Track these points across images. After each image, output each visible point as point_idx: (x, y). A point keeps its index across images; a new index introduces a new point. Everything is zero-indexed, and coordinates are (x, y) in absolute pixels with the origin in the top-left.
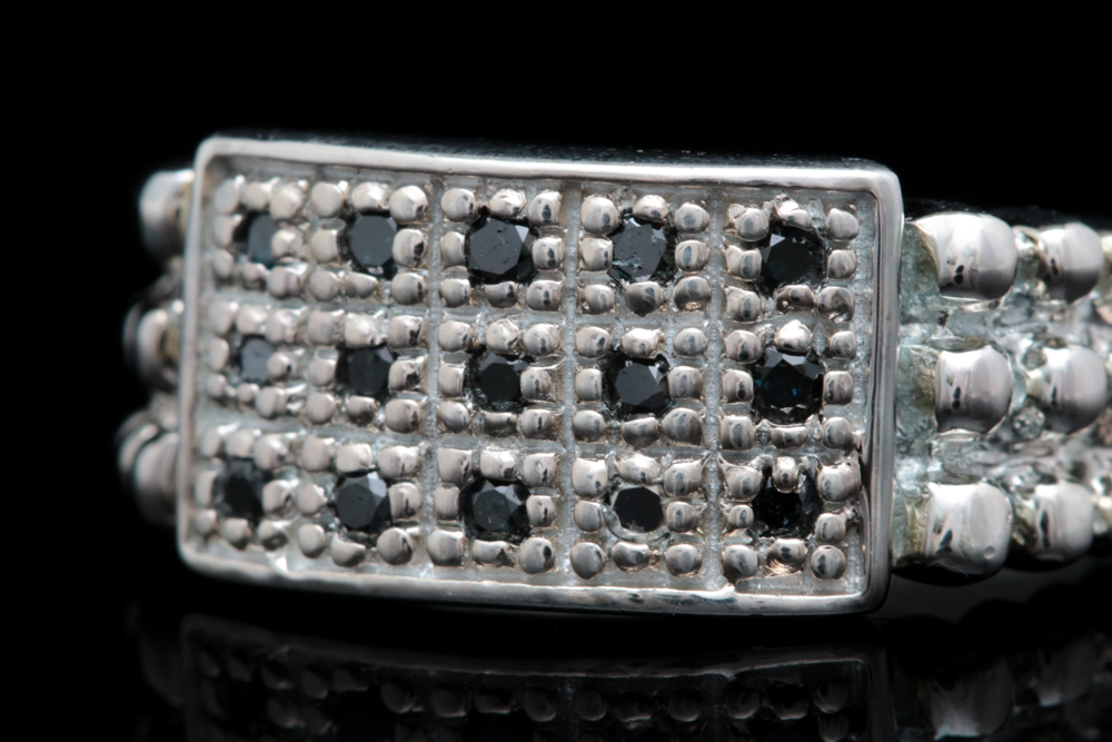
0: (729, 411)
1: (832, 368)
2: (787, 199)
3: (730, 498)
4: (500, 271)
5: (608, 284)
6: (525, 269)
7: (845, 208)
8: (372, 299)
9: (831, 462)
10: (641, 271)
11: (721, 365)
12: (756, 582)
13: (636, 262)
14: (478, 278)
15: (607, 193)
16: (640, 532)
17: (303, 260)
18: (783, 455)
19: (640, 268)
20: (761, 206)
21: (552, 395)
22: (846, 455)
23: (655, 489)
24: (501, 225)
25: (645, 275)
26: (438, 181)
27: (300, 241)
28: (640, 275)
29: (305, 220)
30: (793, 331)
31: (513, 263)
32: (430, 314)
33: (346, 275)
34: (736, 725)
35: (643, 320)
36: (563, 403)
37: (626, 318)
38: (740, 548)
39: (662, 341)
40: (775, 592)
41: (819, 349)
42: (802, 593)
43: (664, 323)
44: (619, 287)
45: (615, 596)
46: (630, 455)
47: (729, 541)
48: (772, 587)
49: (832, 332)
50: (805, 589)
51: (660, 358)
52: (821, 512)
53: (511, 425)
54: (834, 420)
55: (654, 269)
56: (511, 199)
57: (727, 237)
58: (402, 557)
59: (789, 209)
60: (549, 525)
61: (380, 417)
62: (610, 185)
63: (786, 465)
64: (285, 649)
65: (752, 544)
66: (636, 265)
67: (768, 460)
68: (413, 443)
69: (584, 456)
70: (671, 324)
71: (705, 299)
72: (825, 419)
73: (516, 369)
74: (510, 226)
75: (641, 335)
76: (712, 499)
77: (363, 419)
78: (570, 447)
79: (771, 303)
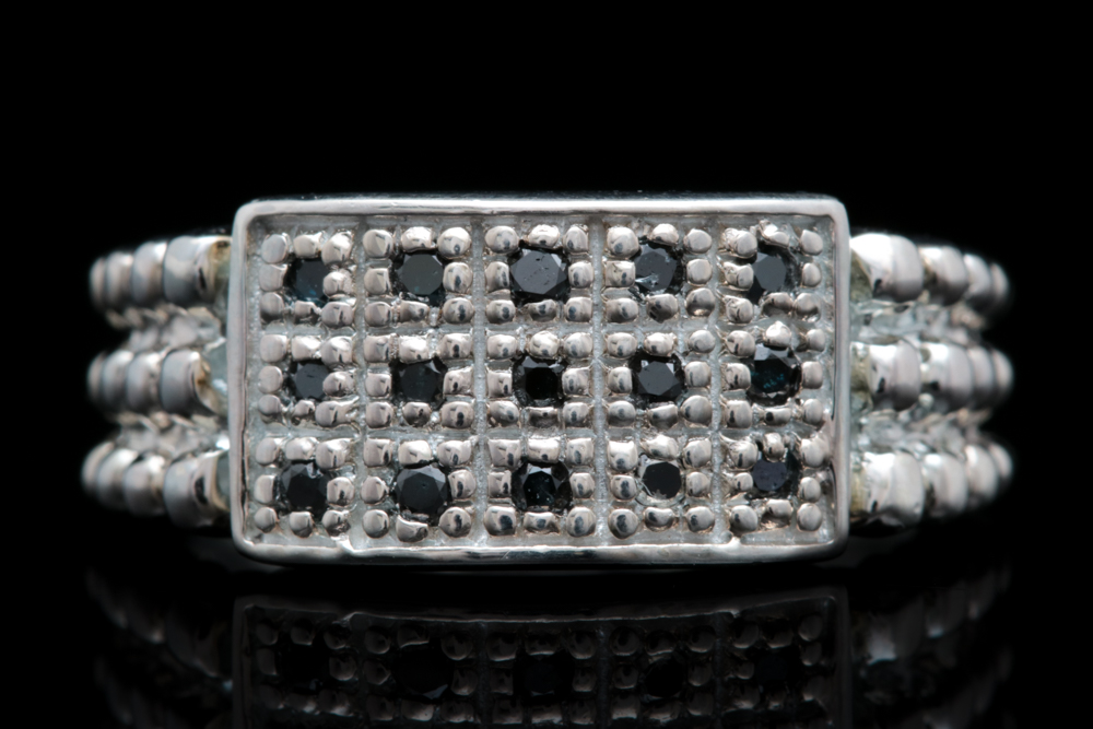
0: (729, 398)
1: (804, 360)
2: (769, 223)
3: (732, 467)
4: (542, 291)
5: (630, 297)
6: (563, 289)
7: (811, 229)
8: (423, 323)
9: (807, 435)
10: (658, 287)
11: (720, 361)
12: (752, 536)
13: (654, 279)
14: (521, 297)
15: (627, 224)
16: (663, 499)
17: (352, 295)
18: (771, 431)
19: (656, 284)
20: (748, 229)
21: (586, 391)
22: (818, 430)
23: (675, 463)
24: (538, 254)
25: (659, 289)
26: (477, 221)
27: (349, 280)
28: (654, 290)
29: (353, 262)
30: (777, 330)
31: (553, 284)
32: (474, 331)
33: (398, 304)
34: (736, 654)
35: (661, 326)
36: (593, 398)
37: (644, 326)
38: (741, 508)
39: (676, 342)
40: (767, 543)
41: (794, 344)
42: (785, 544)
43: (674, 329)
44: (639, 300)
45: (647, 552)
46: (654, 436)
47: (731, 504)
48: (763, 539)
49: (805, 331)
50: (789, 540)
51: (674, 356)
52: (801, 477)
53: (554, 417)
54: (810, 402)
55: (668, 284)
56: (546, 232)
57: (721, 257)
58: (461, 531)
59: (771, 232)
60: (589, 497)
61: (434, 418)
62: (628, 218)
63: (773, 440)
64: (348, 617)
65: (749, 505)
66: (654, 282)
67: (759, 437)
68: (463, 438)
69: (613, 439)
70: (679, 328)
71: (709, 308)
72: (802, 401)
73: (556, 372)
74: (547, 255)
75: (659, 339)
76: (716, 470)
77: (418, 421)
78: (600, 433)
79: (757, 310)
